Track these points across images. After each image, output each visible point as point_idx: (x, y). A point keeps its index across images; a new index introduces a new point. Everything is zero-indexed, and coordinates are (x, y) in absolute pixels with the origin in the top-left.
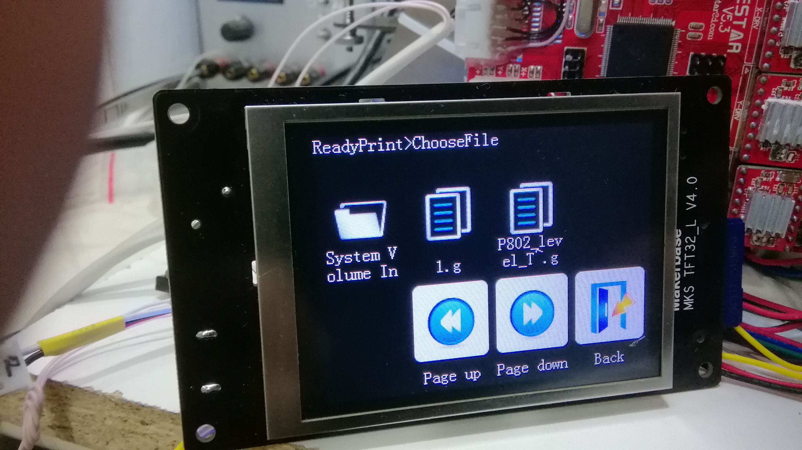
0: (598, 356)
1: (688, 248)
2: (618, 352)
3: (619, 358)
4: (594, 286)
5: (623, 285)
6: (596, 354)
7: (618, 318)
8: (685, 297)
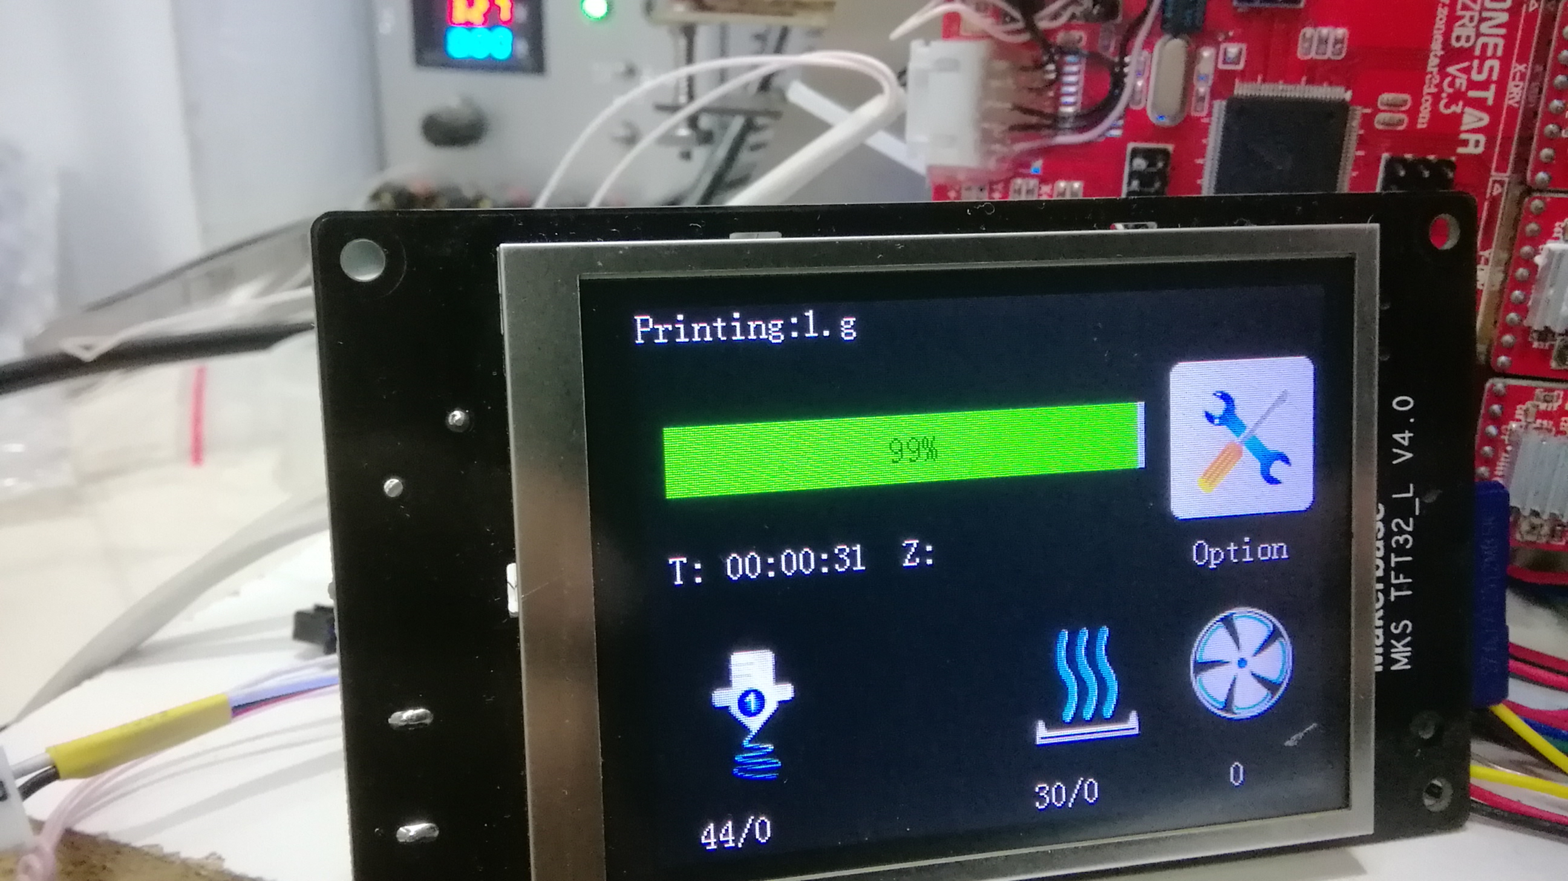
1: (1397, 542)
8: (1394, 643)
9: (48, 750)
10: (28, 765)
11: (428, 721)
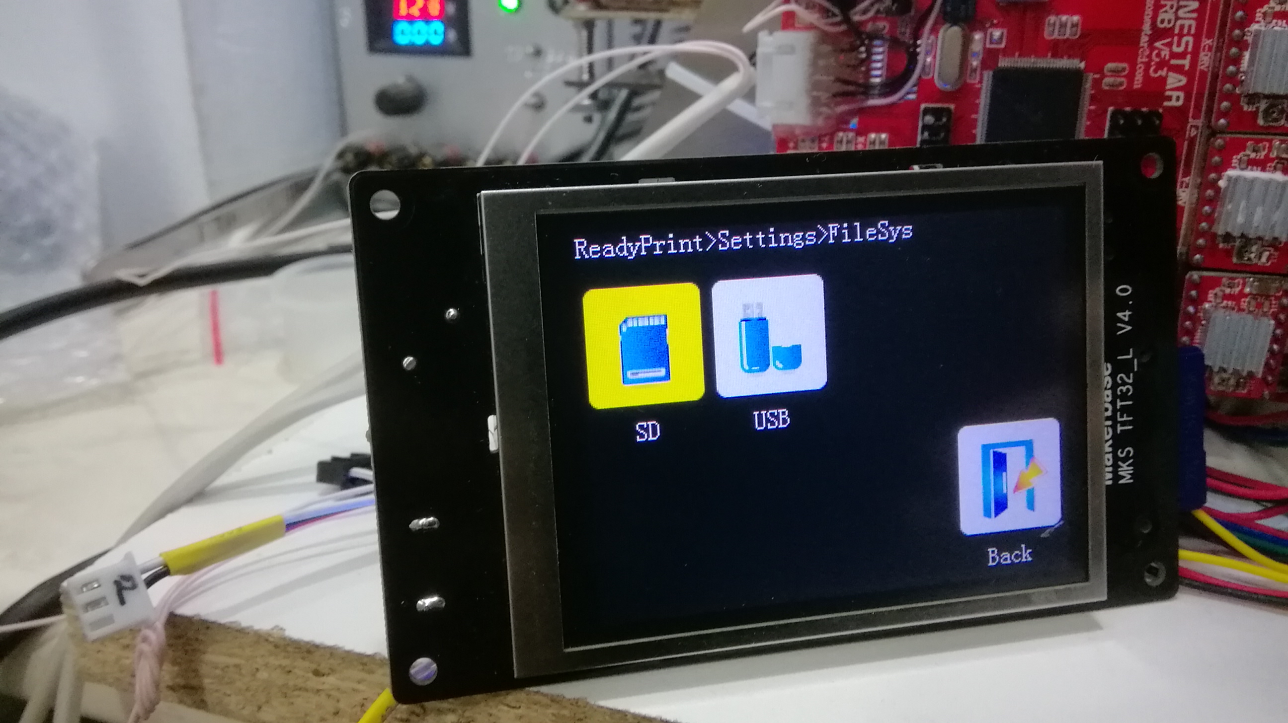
0: (993, 552)
1: (1121, 391)
2: (1023, 546)
3: (1024, 556)
4: (986, 448)
5: (1028, 445)
6: (990, 550)
7: (1022, 496)
8: (1120, 463)
9: (161, 555)
10: (148, 565)
11: (436, 526)
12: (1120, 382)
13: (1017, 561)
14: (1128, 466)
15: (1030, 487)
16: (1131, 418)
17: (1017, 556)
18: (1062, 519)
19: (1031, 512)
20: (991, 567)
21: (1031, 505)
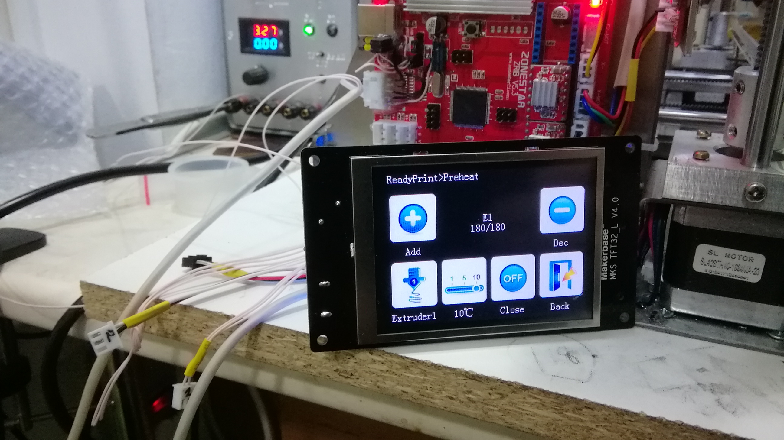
0: (553, 305)
1: (612, 241)
2: (566, 303)
3: (566, 307)
4: (551, 263)
5: (570, 262)
6: (552, 304)
7: (566, 282)
8: (611, 271)
12: (612, 237)
13: (563, 309)
14: (614, 272)
15: (569, 279)
16: (616, 253)
17: (563, 307)
18: (582, 293)
19: (569, 289)
20: (552, 311)
21: (570, 287)
